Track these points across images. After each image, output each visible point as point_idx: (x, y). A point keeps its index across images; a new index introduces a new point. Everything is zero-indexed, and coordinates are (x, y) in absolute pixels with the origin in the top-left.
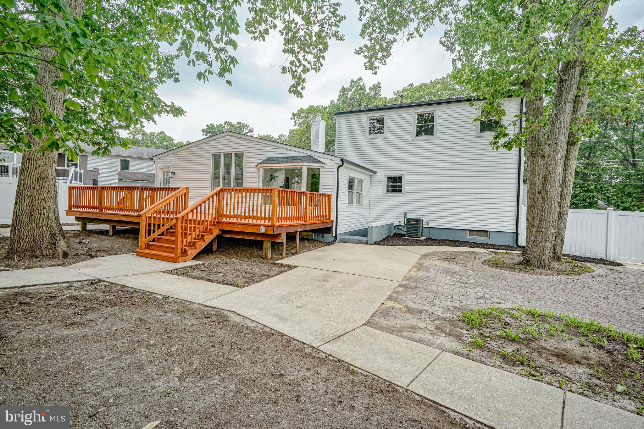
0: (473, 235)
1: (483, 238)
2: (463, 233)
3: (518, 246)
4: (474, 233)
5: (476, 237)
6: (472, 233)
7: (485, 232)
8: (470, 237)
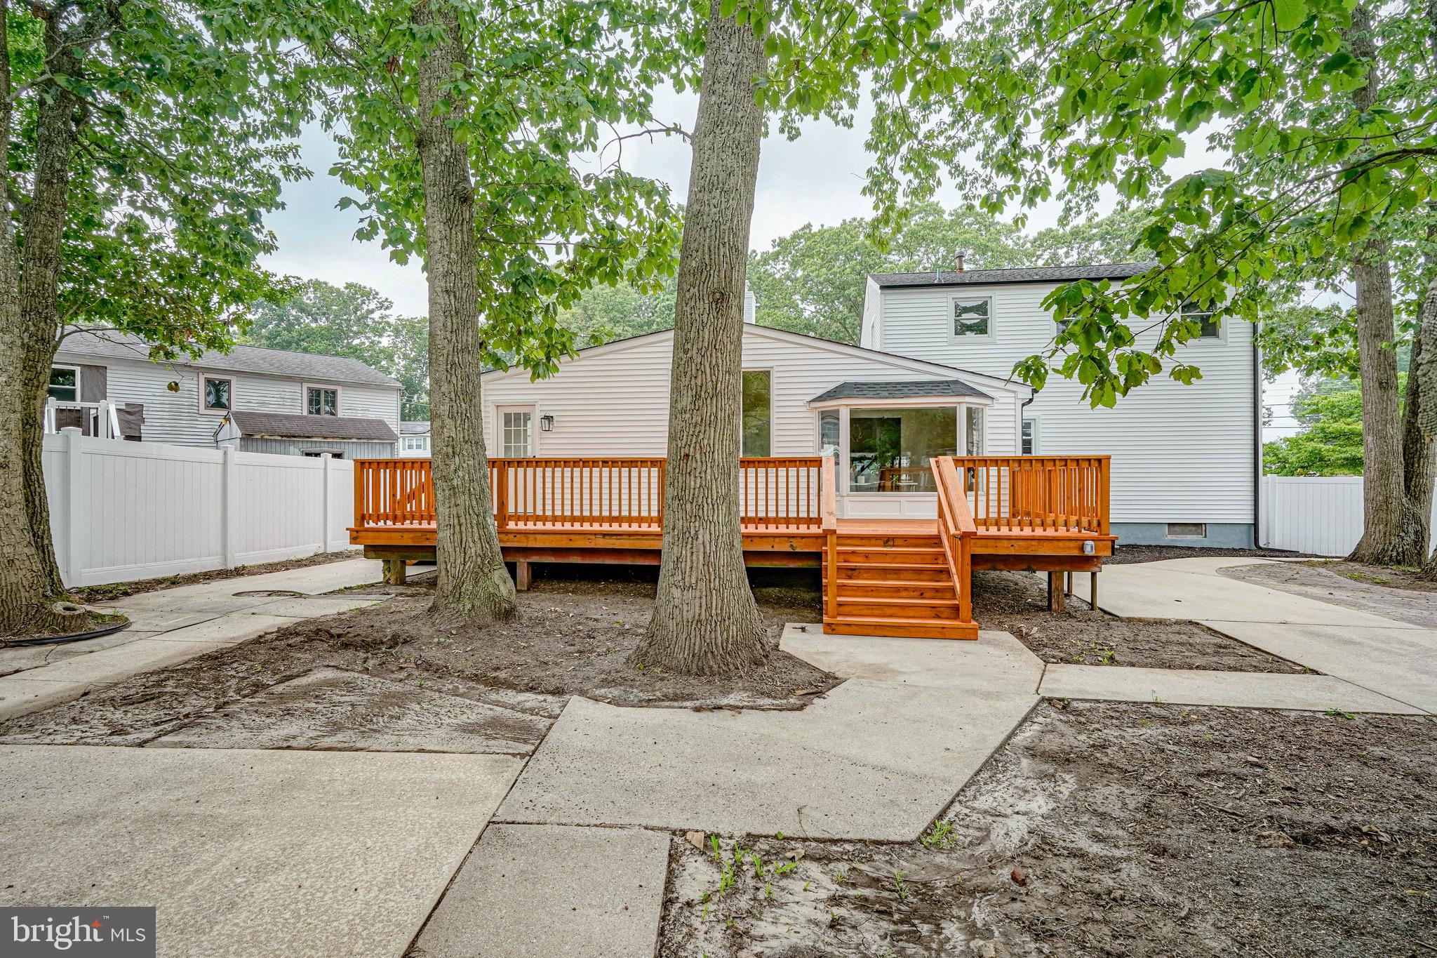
0: (1175, 533)
1: (1194, 537)
2: (1156, 531)
3: (1260, 548)
4: (1177, 528)
5: (1180, 537)
6: (1172, 529)
7: (1198, 527)
8: (1169, 537)
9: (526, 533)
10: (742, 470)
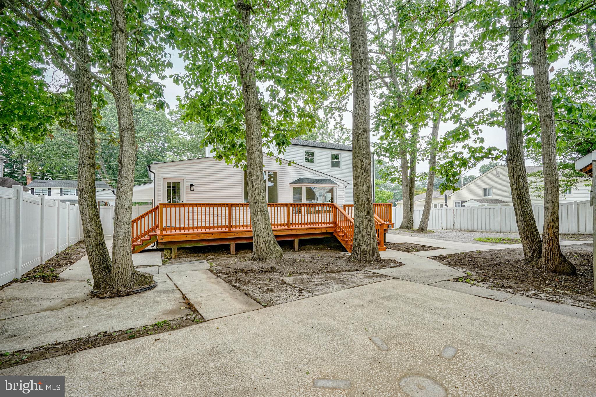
9: (241, 232)
10: (269, 208)
